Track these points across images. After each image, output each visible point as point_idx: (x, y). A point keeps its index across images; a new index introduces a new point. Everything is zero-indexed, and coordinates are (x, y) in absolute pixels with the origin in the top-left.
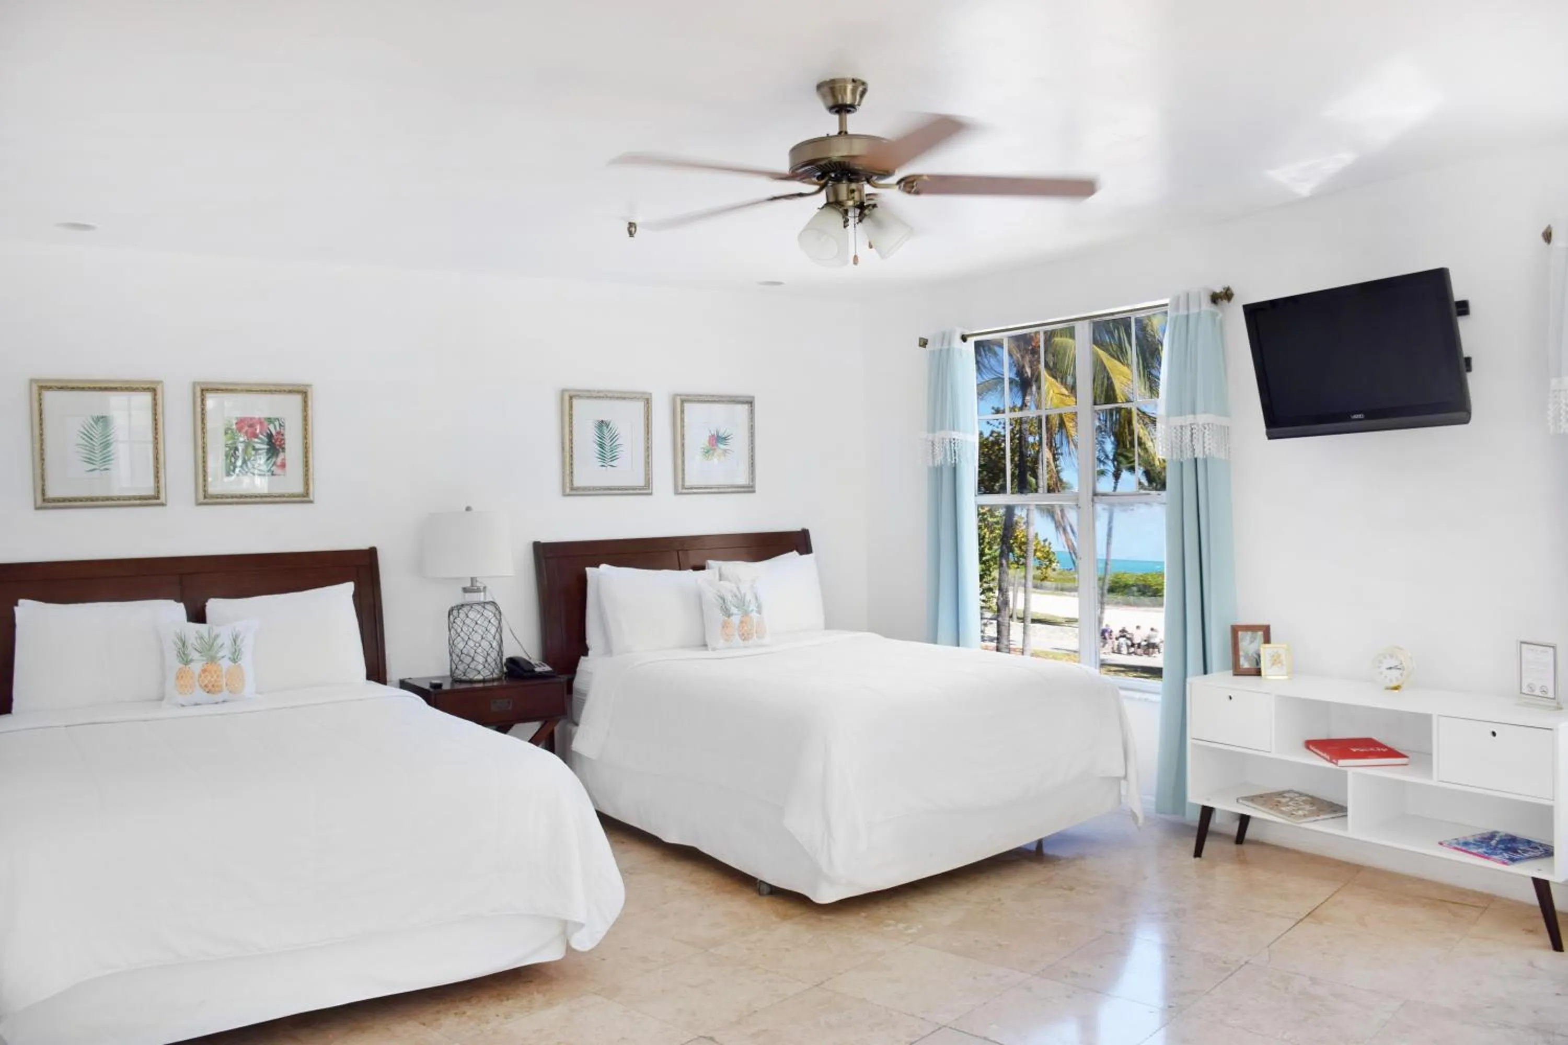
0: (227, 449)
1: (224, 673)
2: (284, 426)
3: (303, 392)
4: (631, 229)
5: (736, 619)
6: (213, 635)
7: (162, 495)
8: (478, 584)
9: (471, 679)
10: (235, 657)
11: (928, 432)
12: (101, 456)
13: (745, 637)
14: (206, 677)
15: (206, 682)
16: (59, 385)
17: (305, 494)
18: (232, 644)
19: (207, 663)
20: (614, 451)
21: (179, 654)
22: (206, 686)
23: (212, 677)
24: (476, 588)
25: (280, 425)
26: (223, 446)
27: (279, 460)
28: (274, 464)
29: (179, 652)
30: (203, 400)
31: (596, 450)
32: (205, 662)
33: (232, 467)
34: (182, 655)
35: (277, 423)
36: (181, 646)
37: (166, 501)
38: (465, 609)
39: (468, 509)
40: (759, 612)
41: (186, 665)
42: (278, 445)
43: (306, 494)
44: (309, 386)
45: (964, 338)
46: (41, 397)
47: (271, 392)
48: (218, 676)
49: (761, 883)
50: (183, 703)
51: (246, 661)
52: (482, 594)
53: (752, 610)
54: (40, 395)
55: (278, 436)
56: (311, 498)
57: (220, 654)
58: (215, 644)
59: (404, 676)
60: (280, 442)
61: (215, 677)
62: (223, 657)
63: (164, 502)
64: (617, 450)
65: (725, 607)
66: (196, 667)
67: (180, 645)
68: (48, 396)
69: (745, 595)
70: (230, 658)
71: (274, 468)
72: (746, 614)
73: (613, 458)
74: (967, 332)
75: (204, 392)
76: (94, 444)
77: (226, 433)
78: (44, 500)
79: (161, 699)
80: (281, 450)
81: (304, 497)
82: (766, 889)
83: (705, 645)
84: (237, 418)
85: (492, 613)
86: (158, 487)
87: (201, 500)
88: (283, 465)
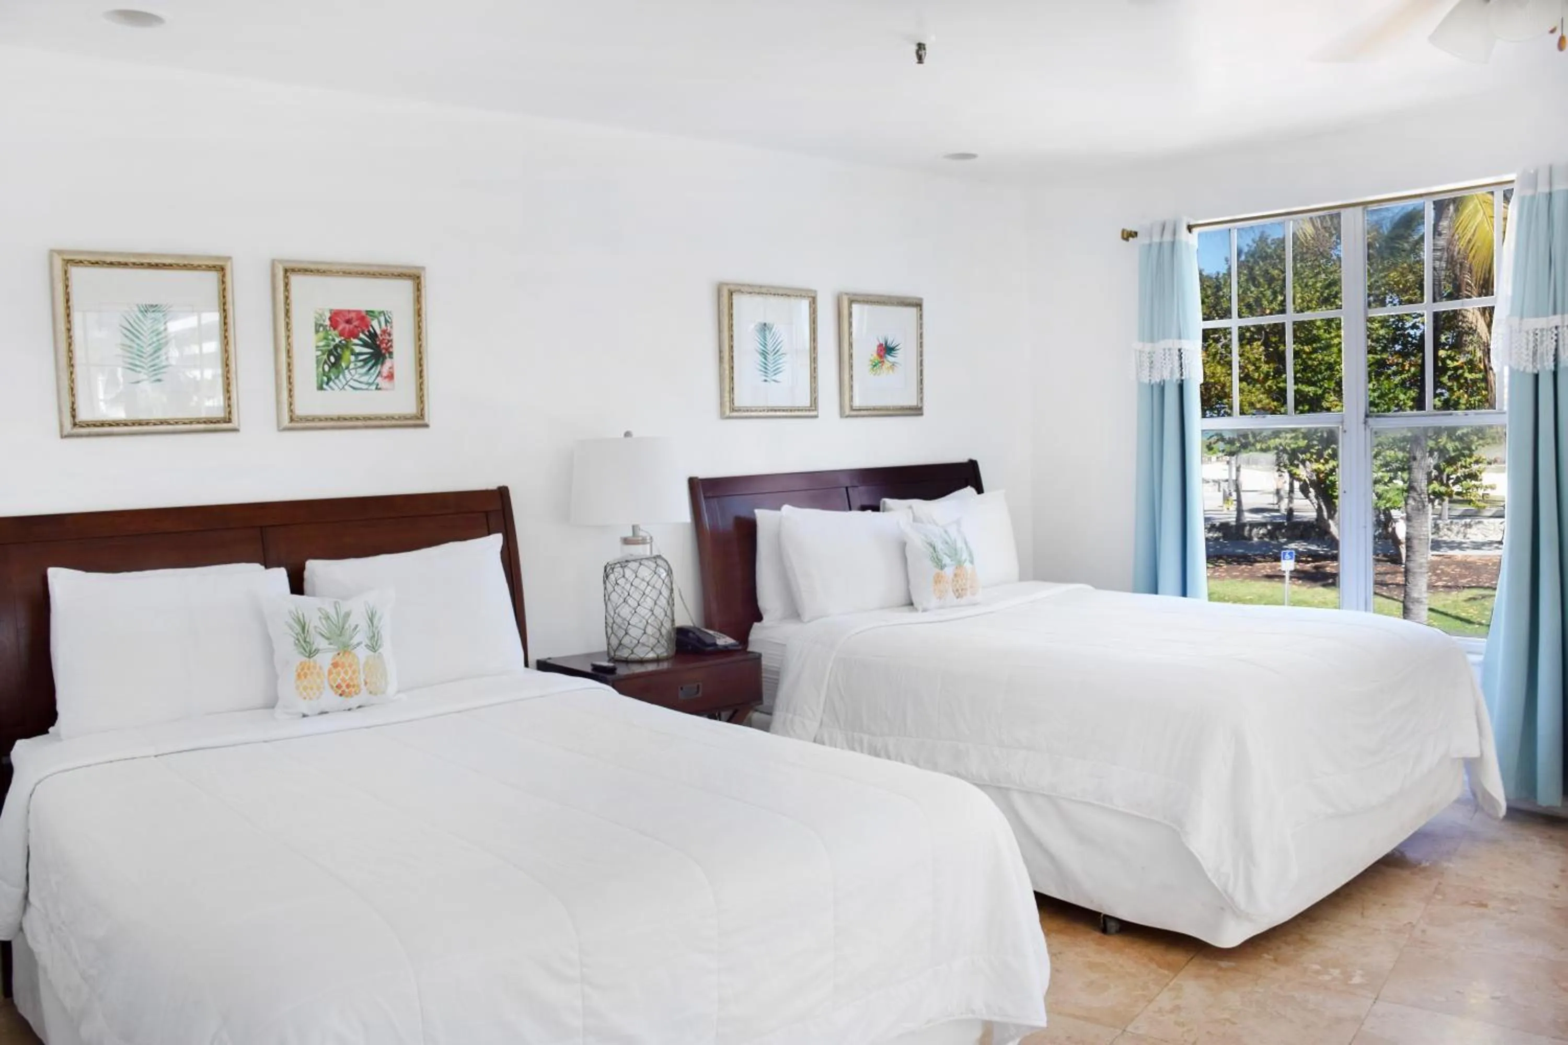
0: (319, 353)
1: (361, 667)
2: (391, 323)
3: (415, 278)
4: (920, 52)
5: (949, 572)
6: (342, 613)
7: (235, 417)
8: (642, 534)
9: (642, 659)
10: (375, 644)
11: (1142, 339)
12: (150, 362)
13: (959, 593)
14: (338, 674)
15: (339, 681)
16: (93, 259)
17: (419, 416)
18: (369, 626)
19: (339, 654)
20: (778, 362)
21: (297, 642)
22: (339, 687)
23: (346, 673)
24: (640, 538)
25: (386, 321)
26: (314, 349)
27: (385, 370)
28: (379, 374)
29: (298, 640)
30: (287, 285)
31: (759, 362)
32: (336, 653)
33: (325, 379)
34: (304, 645)
35: (382, 319)
36: (301, 632)
37: (239, 425)
38: (633, 565)
39: (627, 434)
40: (972, 562)
41: (309, 657)
42: (384, 348)
43: (421, 416)
44: (423, 268)
45: (1190, 228)
46: (68, 275)
47: (374, 275)
48: (354, 672)
49: (1106, 918)
50: (306, 712)
51: (386, 649)
52: (648, 546)
53: (965, 560)
54: (66, 272)
55: (384, 337)
56: (426, 421)
57: (355, 641)
58: (347, 626)
59: (543, 656)
60: (387, 344)
61: (350, 673)
62: (359, 644)
63: (238, 427)
64: (781, 361)
65: (937, 558)
66: (325, 659)
67: (298, 629)
68: (76, 273)
69: (955, 541)
70: (367, 646)
71: (379, 380)
72: (959, 564)
73: (777, 371)
74: (1192, 223)
75: (288, 274)
76: (142, 344)
77: (317, 331)
78: (75, 425)
79: (271, 704)
80: (387, 355)
81: (418, 421)
82: (1112, 925)
83: (911, 604)
84: (331, 311)
85: (665, 570)
86: (229, 406)
87: (286, 422)
88: (391, 376)
